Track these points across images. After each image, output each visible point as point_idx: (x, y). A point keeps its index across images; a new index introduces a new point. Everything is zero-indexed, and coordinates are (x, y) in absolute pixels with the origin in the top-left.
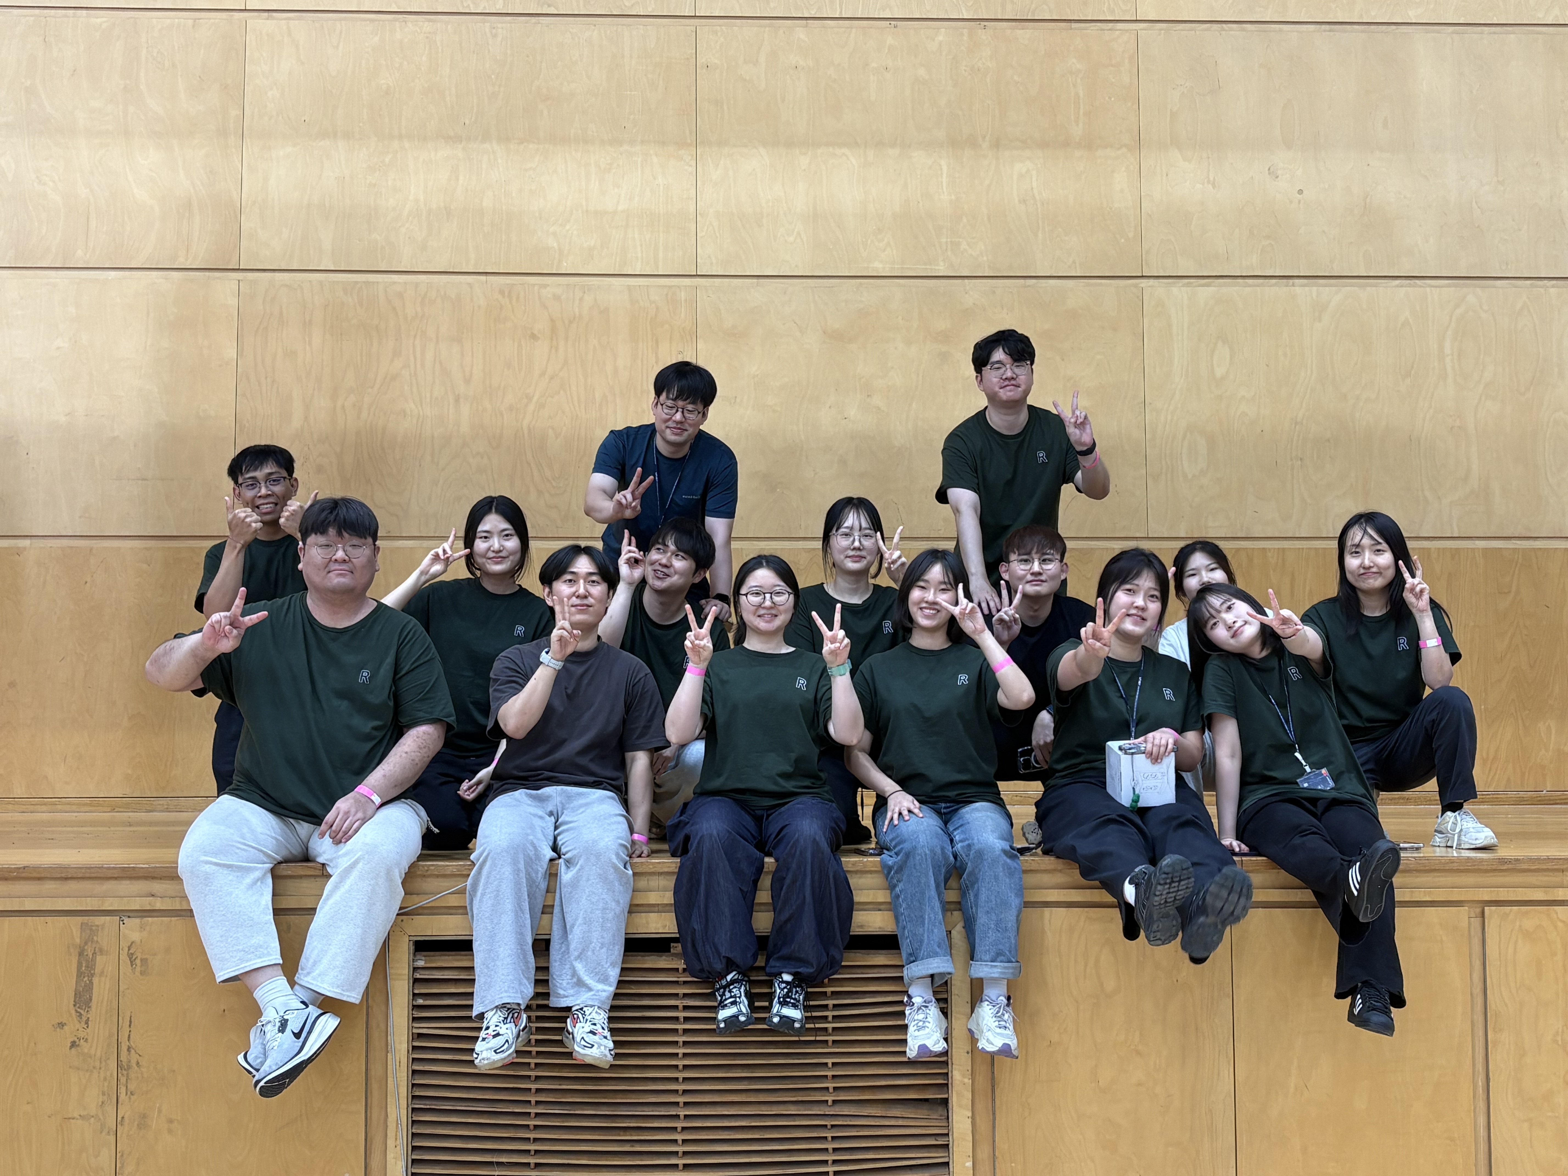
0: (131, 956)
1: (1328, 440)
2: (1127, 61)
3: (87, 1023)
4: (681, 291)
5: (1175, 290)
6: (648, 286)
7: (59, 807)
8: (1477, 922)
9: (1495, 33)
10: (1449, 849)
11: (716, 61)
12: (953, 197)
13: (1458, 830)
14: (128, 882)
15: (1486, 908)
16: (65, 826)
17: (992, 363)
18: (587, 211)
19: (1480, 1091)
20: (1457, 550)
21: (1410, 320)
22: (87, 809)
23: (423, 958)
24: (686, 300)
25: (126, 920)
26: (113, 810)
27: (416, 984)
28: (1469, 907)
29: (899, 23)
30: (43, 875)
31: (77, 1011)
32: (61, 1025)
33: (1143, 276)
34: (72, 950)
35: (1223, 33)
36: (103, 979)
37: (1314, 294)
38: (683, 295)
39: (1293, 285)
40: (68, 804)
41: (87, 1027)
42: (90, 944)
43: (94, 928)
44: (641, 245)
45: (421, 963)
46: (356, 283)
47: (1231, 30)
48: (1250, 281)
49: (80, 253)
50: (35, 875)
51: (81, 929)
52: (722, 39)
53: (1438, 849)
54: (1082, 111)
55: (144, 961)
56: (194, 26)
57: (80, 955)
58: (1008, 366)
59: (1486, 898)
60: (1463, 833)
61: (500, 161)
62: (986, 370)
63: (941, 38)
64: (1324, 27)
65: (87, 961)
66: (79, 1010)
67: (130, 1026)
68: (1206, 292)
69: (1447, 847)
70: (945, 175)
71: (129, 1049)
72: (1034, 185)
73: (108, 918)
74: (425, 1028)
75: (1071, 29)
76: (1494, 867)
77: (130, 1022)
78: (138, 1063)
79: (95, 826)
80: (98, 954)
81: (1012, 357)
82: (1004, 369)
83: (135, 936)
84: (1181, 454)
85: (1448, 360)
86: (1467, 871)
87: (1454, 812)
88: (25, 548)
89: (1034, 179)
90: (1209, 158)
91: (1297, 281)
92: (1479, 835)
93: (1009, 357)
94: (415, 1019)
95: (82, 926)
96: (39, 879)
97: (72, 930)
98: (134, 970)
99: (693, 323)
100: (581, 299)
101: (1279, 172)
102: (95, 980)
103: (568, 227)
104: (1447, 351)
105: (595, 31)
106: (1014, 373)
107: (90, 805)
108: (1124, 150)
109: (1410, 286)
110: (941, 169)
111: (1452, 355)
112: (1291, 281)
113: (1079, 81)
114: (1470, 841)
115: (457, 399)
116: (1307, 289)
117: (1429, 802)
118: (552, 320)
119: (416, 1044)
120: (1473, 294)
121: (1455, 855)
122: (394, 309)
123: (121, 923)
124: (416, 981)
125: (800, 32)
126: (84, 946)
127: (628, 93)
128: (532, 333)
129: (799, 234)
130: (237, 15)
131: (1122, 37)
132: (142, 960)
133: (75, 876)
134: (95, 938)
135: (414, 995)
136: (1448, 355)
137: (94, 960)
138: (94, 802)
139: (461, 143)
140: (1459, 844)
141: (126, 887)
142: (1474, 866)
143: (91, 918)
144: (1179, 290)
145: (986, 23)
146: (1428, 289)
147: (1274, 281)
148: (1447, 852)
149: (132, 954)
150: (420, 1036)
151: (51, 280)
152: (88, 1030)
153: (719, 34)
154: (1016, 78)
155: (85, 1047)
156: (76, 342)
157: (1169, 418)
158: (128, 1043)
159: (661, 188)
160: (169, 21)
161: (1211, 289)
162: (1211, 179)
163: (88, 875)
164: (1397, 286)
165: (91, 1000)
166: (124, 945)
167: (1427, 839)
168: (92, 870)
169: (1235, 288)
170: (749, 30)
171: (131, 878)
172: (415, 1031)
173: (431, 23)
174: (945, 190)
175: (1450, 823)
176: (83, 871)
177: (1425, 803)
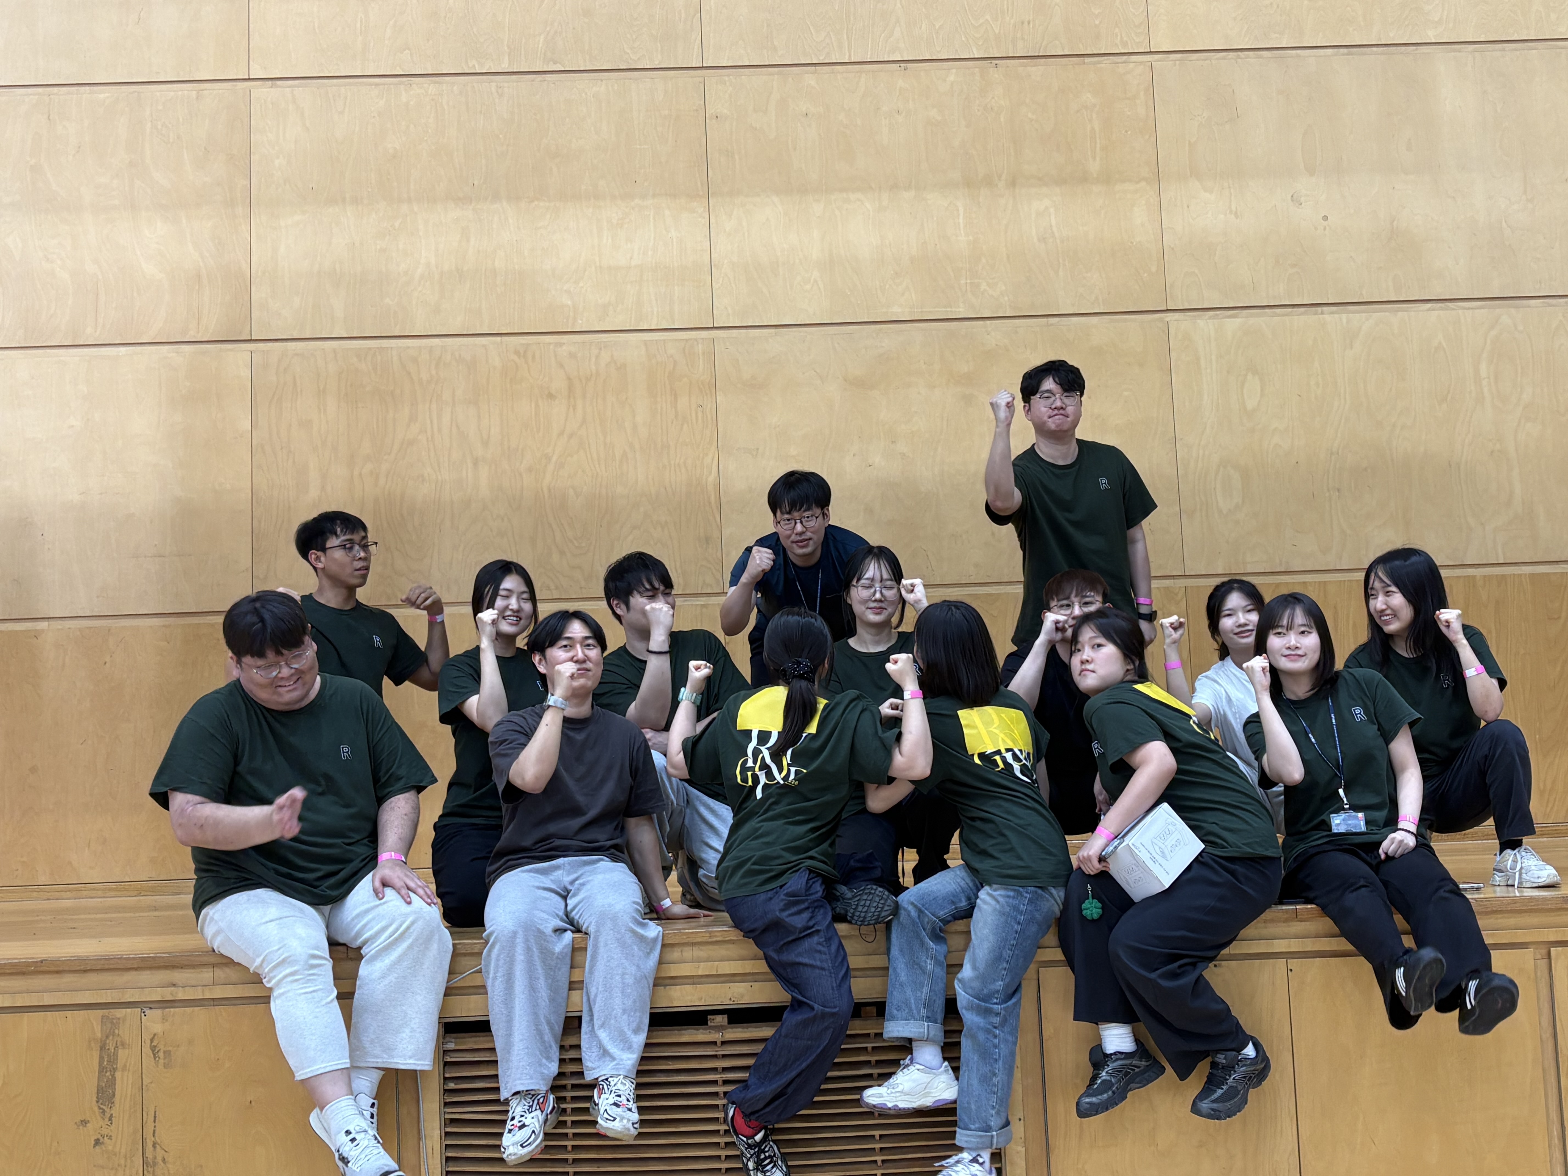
0: (153, 1048)
1: (1366, 469)
2: (1142, 93)
3: (110, 1119)
4: (698, 344)
5: (1201, 323)
6: (664, 340)
7: (85, 893)
8: (1543, 963)
9: (1516, 50)
10: (1510, 889)
11: (725, 111)
12: (971, 238)
13: (1518, 868)
14: (148, 972)
15: (1552, 949)
16: (89, 913)
17: (1042, 392)
18: (601, 267)
19: (1556, 1141)
20: (1504, 577)
21: (1444, 344)
22: (112, 893)
23: (453, 1040)
24: (704, 353)
25: (148, 1012)
26: (139, 895)
27: (446, 1068)
28: (1536, 949)
29: (909, 65)
30: (61, 969)
31: (100, 1108)
32: (84, 1122)
33: (1167, 310)
34: (93, 1045)
35: (1239, 60)
36: (126, 1073)
37: (1344, 321)
38: (700, 348)
39: (1322, 313)
40: (94, 889)
41: (111, 1124)
42: (111, 1038)
43: (114, 1021)
44: (657, 300)
45: (451, 1046)
46: (370, 349)
47: (1248, 57)
48: (1278, 311)
49: (89, 330)
50: (53, 968)
51: (102, 1022)
52: (731, 89)
53: (1498, 889)
54: (1098, 146)
55: (167, 1053)
56: (197, 98)
57: (101, 1049)
58: (1058, 396)
59: (1552, 939)
60: (1523, 871)
61: (511, 221)
62: (1035, 399)
63: (952, 78)
64: (1342, 50)
65: (109, 1055)
66: (102, 1106)
67: (155, 1121)
68: (1233, 324)
69: (1507, 885)
70: (961, 217)
71: (154, 1146)
72: (1053, 222)
73: (129, 1010)
74: (456, 1113)
75: (1084, 63)
76: (1559, 906)
77: (155, 1117)
78: (164, 1160)
79: (119, 912)
80: (120, 1047)
81: (1062, 387)
82: (1053, 398)
83: (158, 1028)
84: (1214, 489)
85: (1485, 383)
86: (1531, 911)
87: (1514, 849)
88: (43, 631)
89: (1053, 217)
90: (1229, 187)
91: (1325, 309)
92: (1541, 873)
93: (1059, 386)
94: (446, 1104)
95: (102, 1019)
96: (58, 972)
97: (92, 1024)
98: (157, 1063)
99: (711, 376)
100: (597, 357)
101: (1303, 199)
102: (118, 1075)
103: (581, 284)
104: (1483, 372)
105: (602, 86)
106: (1064, 403)
107: (116, 890)
108: (1143, 184)
109: (1442, 309)
110: (958, 210)
111: (1489, 378)
112: (1319, 309)
113: (1094, 116)
114: (1532, 880)
115: (476, 462)
116: (1336, 316)
117: (1486, 837)
118: (569, 379)
119: (448, 1130)
120: (1506, 315)
121: (1518, 894)
122: (409, 373)
123: (143, 1015)
124: (446, 1064)
125: (810, 78)
126: (106, 1040)
127: (638, 147)
128: (549, 393)
129: (816, 281)
130: (240, 84)
131: (1136, 68)
132: (165, 1052)
133: (94, 968)
134: (116, 1031)
135: (445, 1079)
136: (1484, 379)
137: (115, 1054)
138: (120, 887)
139: (471, 203)
140: (1520, 883)
141: (145, 977)
142: (1538, 905)
143: (111, 1010)
144: (1205, 324)
145: (997, 62)
146: (1460, 312)
147: (1302, 310)
148: (1508, 892)
149: (155, 1047)
150: (453, 1121)
151: (61, 358)
152: (112, 1127)
153: (728, 84)
154: (1030, 115)
155: (109, 1144)
156: (88, 420)
157: (1201, 452)
158: (153, 1139)
159: (675, 240)
160: (172, 94)
161: (1238, 321)
162: (1234, 209)
163: (106, 967)
164: (1429, 310)
165: (114, 1095)
166: (147, 1037)
167: (1486, 879)
168: (112, 962)
169: (1262, 318)
170: (758, 78)
171: (151, 968)
172: (447, 1116)
173: (437, 85)
174: (962, 232)
175: (1510, 862)
176: (102, 962)
177: (1482, 838)
